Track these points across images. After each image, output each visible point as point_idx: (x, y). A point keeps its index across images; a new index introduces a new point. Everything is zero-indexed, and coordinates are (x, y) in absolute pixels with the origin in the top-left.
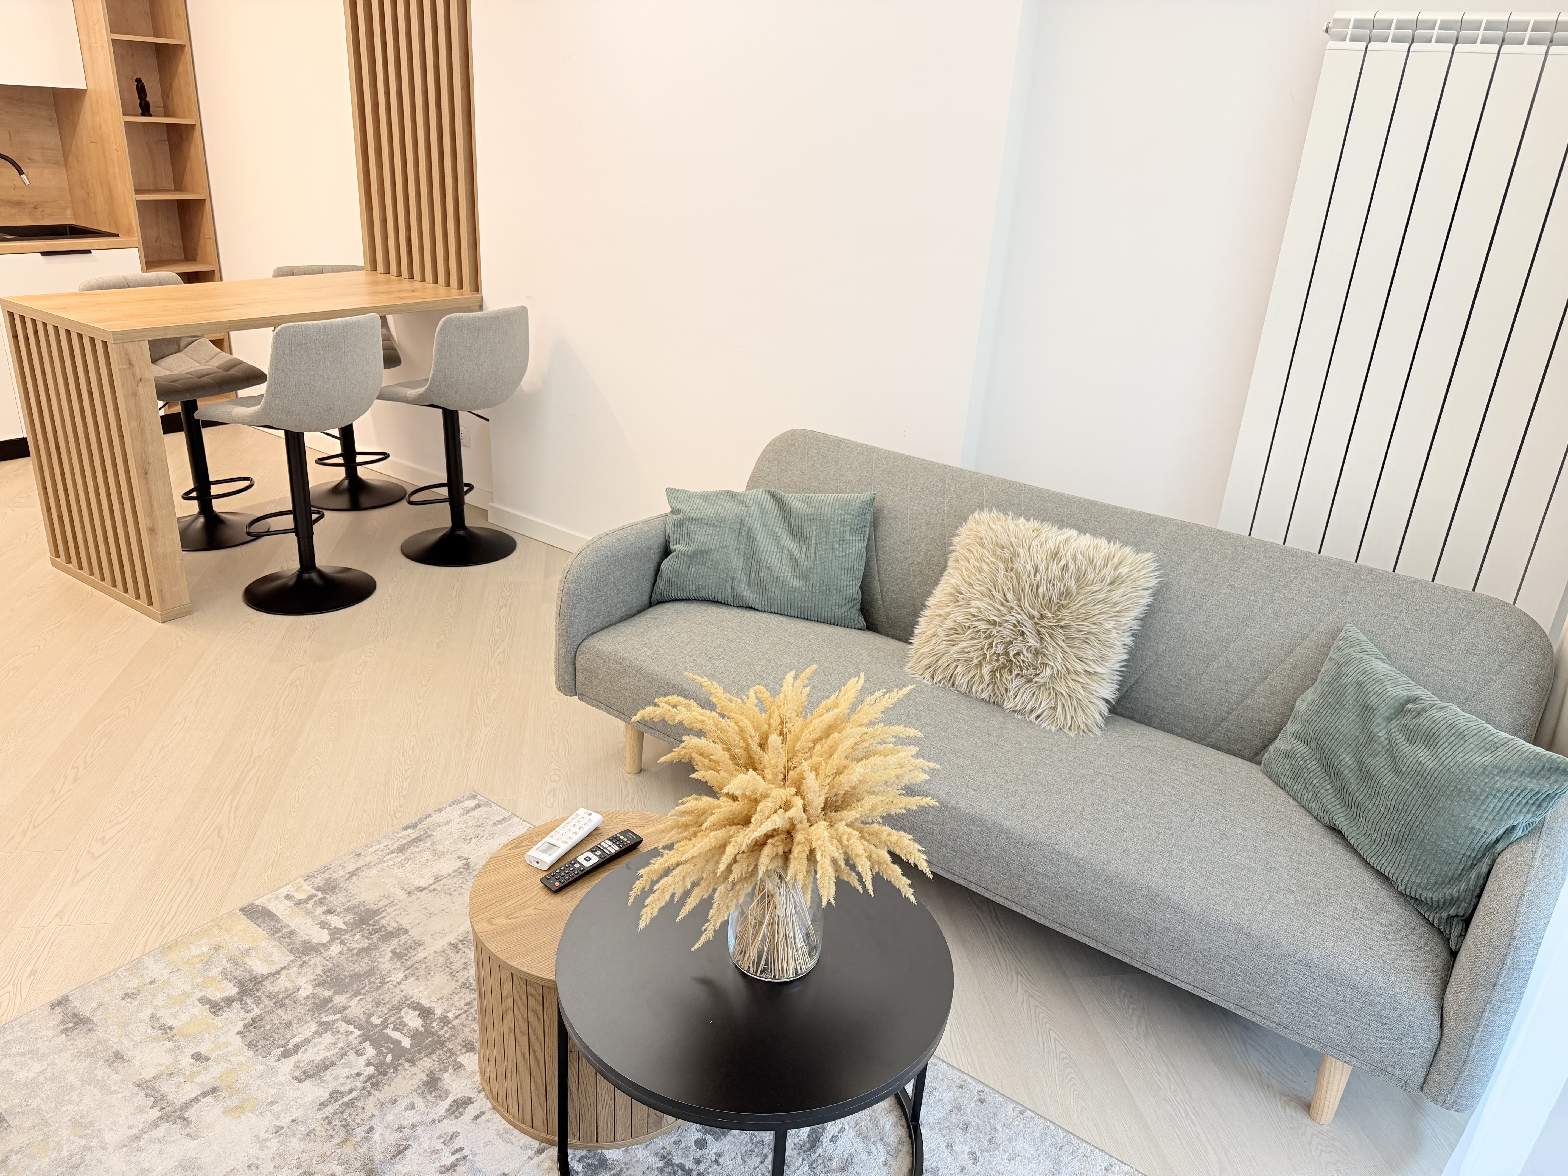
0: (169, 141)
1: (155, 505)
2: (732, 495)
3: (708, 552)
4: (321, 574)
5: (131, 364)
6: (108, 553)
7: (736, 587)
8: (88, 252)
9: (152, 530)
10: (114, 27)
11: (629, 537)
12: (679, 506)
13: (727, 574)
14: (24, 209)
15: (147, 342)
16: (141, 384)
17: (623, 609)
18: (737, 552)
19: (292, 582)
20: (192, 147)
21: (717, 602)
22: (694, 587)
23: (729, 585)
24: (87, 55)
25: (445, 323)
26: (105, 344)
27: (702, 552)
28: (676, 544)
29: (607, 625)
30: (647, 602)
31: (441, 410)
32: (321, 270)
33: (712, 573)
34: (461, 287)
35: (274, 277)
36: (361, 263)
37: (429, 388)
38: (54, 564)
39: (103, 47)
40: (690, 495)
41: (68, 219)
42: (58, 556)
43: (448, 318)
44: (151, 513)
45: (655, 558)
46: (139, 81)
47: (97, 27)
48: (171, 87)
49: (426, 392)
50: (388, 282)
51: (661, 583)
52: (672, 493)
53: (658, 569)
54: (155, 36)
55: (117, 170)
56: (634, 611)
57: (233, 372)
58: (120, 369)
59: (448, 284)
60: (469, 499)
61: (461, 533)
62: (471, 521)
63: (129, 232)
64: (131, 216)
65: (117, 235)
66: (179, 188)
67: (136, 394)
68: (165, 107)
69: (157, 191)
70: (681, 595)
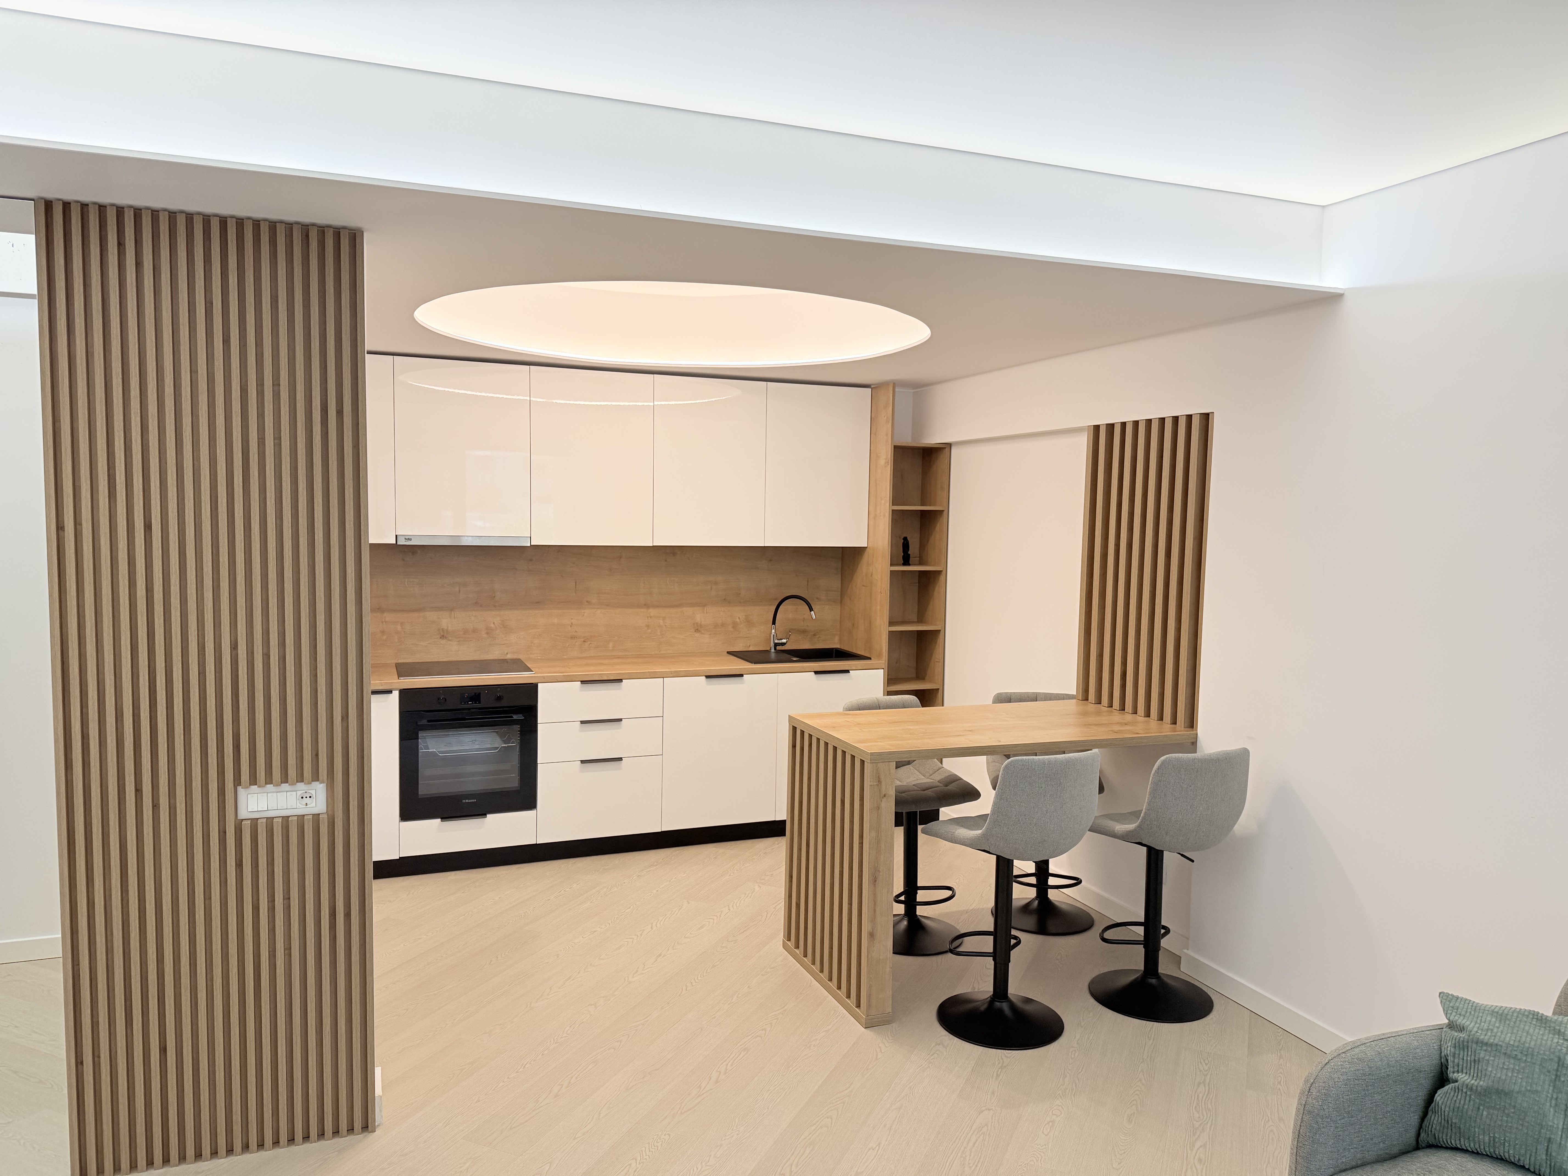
0: (919, 583)
1: (878, 912)
2: (1540, 1020)
3: (1508, 1094)
4: (1012, 1006)
5: (879, 781)
6: (831, 948)
7: (1554, 1154)
8: (847, 671)
9: (871, 935)
10: (895, 501)
11: (1393, 1052)
12: (1461, 1021)
13: (1540, 1132)
14: (807, 636)
15: (895, 763)
16: (884, 799)
17: (1382, 1145)
18: (1553, 1102)
19: (983, 1008)
20: (937, 588)
21: (1523, 1167)
22: (1487, 1138)
23: (1542, 1149)
24: (871, 523)
25: (1163, 762)
26: (862, 762)
27: (1499, 1092)
28: (1458, 1072)
29: (1359, 1162)
30: (1412, 1141)
31: (1145, 848)
32: (1034, 698)
33: (1515, 1126)
34: (1174, 722)
35: (994, 702)
36: (1073, 692)
37: (1139, 827)
38: (785, 946)
39: (884, 515)
40: (1475, 1009)
41: (834, 644)
42: (789, 940)
43: (1167, 758)
44: (873, 920)
45: (1426, 1083)
46: (905, 539)
47: (883, 502)
48: (928, 542)
49: (1135, 830)
50: (1098, 713)
51: (1434, 1120)
52: (1448, 1001)
53: (1430, 1100)
54: (922, 505)
55: (878, 607)
56: (1395, 1150)
57: (951, 787)
58: (871, 785)
59: (1161, 718)
60: (1164, 942)
61: (1153, 981)
62: (1164, 968)
63: (879, 656)
64: (882, 643)
65: (870, 659)
66: (921, 620)
67: (879, 808)
68: (920, 557)
69: (904, 623)
70: (1464, 1144)
